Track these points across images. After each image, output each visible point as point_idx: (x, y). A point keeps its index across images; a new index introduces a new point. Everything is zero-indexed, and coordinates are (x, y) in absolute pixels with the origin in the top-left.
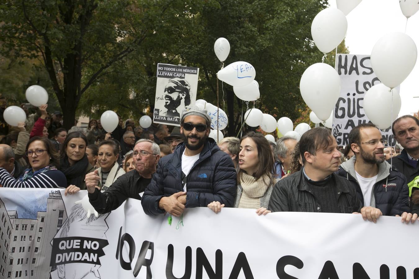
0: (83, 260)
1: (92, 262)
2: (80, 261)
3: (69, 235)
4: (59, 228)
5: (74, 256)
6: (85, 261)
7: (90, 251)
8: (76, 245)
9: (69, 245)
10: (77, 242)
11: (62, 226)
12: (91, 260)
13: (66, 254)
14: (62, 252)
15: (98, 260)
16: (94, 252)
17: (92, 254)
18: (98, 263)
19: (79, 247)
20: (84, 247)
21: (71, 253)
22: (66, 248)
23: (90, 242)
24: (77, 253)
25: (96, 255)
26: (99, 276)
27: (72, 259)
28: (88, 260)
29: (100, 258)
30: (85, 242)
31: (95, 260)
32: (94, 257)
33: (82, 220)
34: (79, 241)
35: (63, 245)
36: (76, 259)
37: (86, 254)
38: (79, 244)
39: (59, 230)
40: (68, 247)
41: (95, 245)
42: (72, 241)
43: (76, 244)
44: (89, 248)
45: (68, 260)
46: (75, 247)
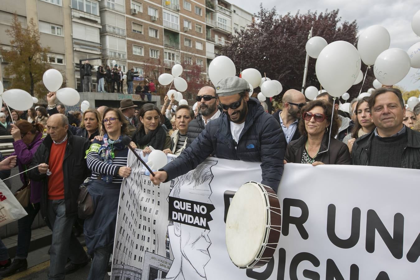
0: (194, 223)
1: (202, 227)
2: (193, 225)
5: (187, 218)
6: (196, 225)
7: (200, 215)
8: (189, 208)
9: (183, 207)
10: (188, 205)
11: (174, 186)
12: (201, 225)
13: (181, 214)
14: (177, 211)
15: (207, 224)
16: (203, 216)
18: (207, 227)
19: (190, 210)
20: (195, 211)
21: (185, 215)
22: (180, 209)
23: (199, 206)
24: (189, 216)
25: (205, 219)
26: (209, 241)
27: (186, 221)
28: (199, 224)
30: (195, 206)
31: (205, 225)
32: (203, 222)
33: (190, 183)
34: (190, 204)
35: (177, 204)
36: (189, 222)
37: (197, 218)
38: (190, 207)
39: (172, 190)
41: (203, 210)
42: (184, 203)
44: (198, 212)
45: (183, 220)
46: (187, 209)
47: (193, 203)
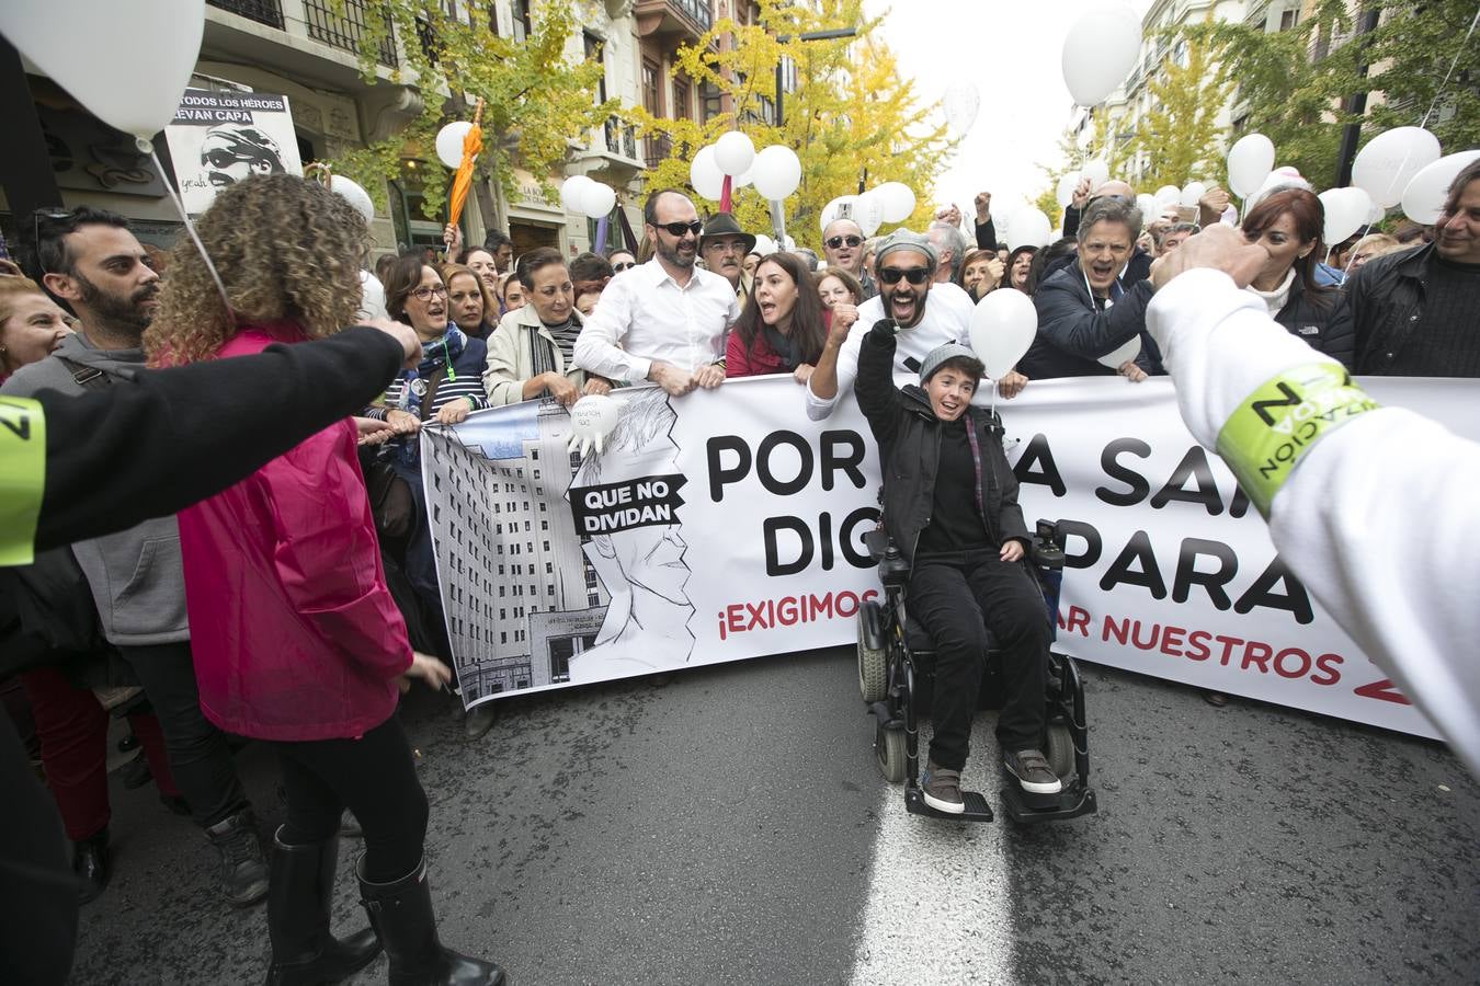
0: (643, 520)
1: (663, 522)
2: (639, 524)
3: (604, 480)
4: (575, 469)
5: (624, 516)
6: (649, 522)
7: (653, 502)
8: (625, 498)
9: (610, 500)
11: (581, 464)
12: (659, 519)
13: (608, 516)
14: (597, 513)
15: (672, 514)
16: (662, 502)
17: (658, 507)
18: (674, 520)
19: (630, 500)
20: (640, 497)
21: (617, 514)
22: (605, 506)
23: (648, 484)
24: (629, 512)
25: (667, 506)
26: (683, 544)
27: (623, 524)
28: (654, 519)
29: (676, 511)
30: (640, 487)
31: (668, 517)
32: (663, 512)
33: (623, 446)
34: (629, 488)
35: (594, 500)
36: (630, 522)
37: (647, 509)
38: (629, 494)
39: (576, 473)
40: (608, 504)
41: (660, 489)
42: (614, 491)
43: (622, 495)
44: (649, 496)
45: (614, 525)
46: (622, 501)
47: (633, 484)
